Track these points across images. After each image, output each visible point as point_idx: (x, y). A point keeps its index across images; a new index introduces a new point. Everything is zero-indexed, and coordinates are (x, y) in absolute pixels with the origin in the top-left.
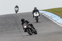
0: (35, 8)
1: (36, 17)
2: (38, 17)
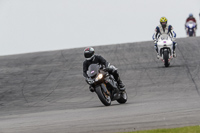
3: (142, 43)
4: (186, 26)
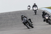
0: (35, 4)
1: (35, 10)
2: (36, 10)
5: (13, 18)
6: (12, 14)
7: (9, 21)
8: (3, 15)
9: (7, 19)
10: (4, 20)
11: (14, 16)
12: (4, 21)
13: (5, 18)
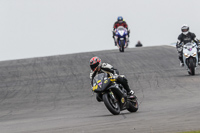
3: (61, 56)
4: (114, 34)
5: (63, 74)
6: (61, 63)
7: (47, 86)
8: (25, 66)
9: (37, 79)
10: (25, 82)
11: (65, 70)
12: (26, 85)
13: (31, 74)
